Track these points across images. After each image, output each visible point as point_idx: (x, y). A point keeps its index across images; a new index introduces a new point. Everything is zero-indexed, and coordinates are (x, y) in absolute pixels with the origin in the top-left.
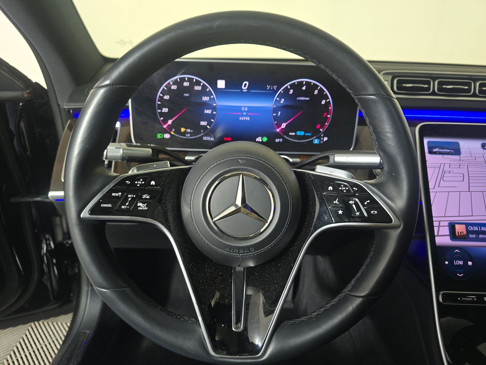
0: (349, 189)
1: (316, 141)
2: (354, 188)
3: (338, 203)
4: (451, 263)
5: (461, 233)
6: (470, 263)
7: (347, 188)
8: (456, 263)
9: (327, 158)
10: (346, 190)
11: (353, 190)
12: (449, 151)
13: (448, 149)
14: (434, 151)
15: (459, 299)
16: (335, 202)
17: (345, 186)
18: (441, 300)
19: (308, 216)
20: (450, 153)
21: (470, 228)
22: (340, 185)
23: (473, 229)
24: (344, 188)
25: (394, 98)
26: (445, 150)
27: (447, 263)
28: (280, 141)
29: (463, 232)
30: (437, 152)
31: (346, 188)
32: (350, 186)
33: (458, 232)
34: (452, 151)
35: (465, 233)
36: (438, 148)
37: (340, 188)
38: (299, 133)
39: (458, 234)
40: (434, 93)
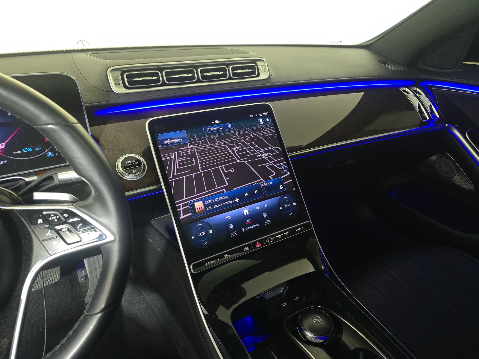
0: (59, 218)
1: (50, 154)
2: (65, 215)
3: (51, 235)
4: (196, 236)
5: (200, 208)
6: (211, 231)
7: (58, 217)
8: (200, 235)
9: (51, 178)
10: (57, 219)
11: (64, 217)
12: (178, 140)
13: (177, 139)
14: (165, 143)
15: (206, 264)
16: (47, 234)
17: (55, 215)
18: (192, 271)
19: (24, 256)
20: (180, 142)
21: (206, 202)
22: (49, 215)
23: (209, 202)
24: (55, 218)
25: (76, 123)
26: (174, 140)
27: (193, 237)
28: (4, 163)
29: (201, 208)
30: (169, 144)
31: (56, 217)
32: (61, 213)
33: (198, 209)
34: (181, 140)
35: (203, 207)
36: (169, 140)
37: (50, 219)
38: (24, 150)
39: (198, 210)
40: (164, 84)
